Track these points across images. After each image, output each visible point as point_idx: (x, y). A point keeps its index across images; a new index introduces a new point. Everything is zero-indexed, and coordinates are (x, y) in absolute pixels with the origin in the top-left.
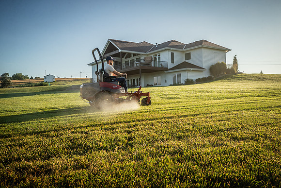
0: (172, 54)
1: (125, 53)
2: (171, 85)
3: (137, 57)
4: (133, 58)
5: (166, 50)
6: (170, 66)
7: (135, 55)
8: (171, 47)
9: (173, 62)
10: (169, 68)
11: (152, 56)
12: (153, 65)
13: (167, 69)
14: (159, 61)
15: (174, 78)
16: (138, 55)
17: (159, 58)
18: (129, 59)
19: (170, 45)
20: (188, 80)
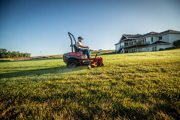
0: (152, 38)
1: (129, 39)
2: (151, 51)
3: (135, 40)
4: (132, 41)
5: (149, 36)
6: (151, 43)
7: (133, 40)
8: (151, 35)
9: (152, 41)
10: (150, 44)
11: (142, 39)
12: (142, 43)
13: (149, 45)
14: (145, 41)
15: (153, 48)
16: (135, 39)
17: (145, 40)
18: (131, 42)
19: (151, 34)
20: (161, 49)
